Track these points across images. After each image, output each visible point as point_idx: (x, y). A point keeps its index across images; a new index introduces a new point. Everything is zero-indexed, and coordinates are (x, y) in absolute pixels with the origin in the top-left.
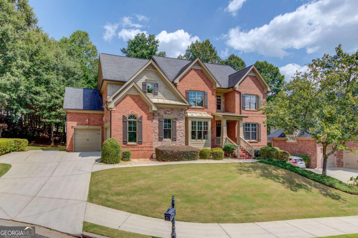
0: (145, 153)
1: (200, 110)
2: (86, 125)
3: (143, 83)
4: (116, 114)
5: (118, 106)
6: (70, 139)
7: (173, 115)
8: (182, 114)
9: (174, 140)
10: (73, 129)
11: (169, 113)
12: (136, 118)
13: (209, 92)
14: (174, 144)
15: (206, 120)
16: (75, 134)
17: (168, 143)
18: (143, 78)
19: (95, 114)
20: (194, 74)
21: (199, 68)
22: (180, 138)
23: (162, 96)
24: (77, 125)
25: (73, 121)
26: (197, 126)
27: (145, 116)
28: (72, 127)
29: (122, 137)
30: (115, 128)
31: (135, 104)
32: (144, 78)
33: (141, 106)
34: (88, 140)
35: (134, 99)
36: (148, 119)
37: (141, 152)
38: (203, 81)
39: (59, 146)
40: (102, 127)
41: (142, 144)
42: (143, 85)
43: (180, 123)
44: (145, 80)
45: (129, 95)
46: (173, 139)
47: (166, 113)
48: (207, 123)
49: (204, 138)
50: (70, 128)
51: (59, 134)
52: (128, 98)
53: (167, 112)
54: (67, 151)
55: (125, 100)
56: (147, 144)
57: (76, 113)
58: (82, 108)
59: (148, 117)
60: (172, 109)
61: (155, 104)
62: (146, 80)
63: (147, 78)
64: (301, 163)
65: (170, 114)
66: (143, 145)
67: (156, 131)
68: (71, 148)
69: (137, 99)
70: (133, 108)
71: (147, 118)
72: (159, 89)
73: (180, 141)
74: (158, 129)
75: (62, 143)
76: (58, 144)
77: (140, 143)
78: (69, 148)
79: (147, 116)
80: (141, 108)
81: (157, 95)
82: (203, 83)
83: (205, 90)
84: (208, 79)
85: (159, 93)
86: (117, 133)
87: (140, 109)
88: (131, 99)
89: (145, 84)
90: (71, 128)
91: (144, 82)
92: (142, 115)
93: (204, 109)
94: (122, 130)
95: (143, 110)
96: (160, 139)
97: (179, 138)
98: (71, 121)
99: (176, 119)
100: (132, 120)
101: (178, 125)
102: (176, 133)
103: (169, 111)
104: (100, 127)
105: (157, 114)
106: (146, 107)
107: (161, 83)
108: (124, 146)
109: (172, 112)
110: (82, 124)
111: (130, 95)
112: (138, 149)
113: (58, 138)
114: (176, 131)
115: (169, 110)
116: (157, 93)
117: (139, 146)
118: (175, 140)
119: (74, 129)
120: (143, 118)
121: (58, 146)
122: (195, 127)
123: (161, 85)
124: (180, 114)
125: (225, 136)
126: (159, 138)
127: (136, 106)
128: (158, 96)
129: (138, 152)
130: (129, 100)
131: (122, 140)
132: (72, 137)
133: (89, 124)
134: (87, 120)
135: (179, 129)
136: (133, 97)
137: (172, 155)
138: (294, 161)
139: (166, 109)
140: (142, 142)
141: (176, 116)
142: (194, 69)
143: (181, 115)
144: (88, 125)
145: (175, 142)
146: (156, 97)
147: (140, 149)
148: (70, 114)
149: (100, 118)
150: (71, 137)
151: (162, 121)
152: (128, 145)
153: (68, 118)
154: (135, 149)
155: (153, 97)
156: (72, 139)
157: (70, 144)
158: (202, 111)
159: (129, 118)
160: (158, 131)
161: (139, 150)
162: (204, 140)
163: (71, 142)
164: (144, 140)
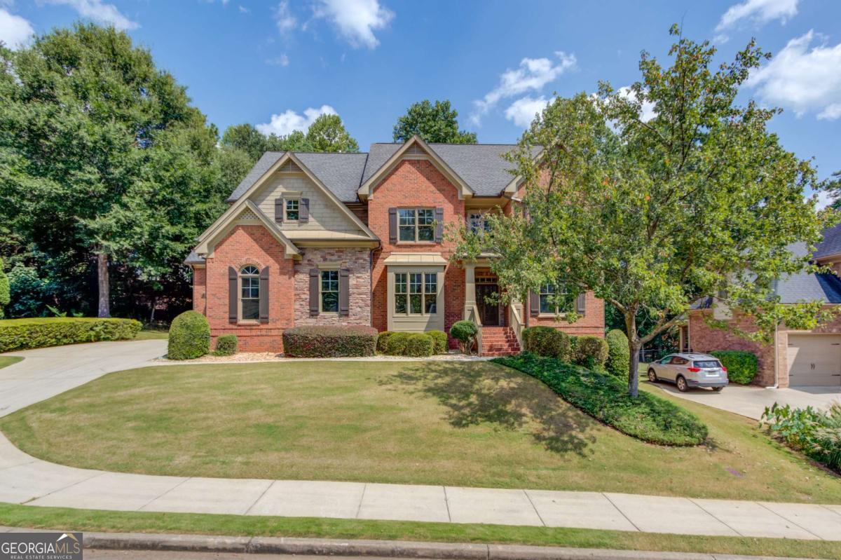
0: (274, 341)
1: (424, 248)
3: (276, 200)
4: (215, 264)
5: (219, 249)
7: (339, 262)
8: (361, 259)
9: (345, 314)
11: (333, 258)
12: (257, 272)
13: (448, 208)
14: (344, 324)
15: (431, 271)
17: (330, 320)
18: (277, 189)
20: (409, 172)
21: (422, 157)
22: (359, 309)
23: (317, 224)
26: (409, 283)
27: (275, 267)
29: (227, 309)
30: (213, 293)
31: (254, 243)
32: (279, 191)
33: (266, 247)
35: (251, 235)
36: (282, 273)
37: (267, 339)
38: (431, 185)
41: (268, 323)
42: (276, 205)
43: (358, 277)
44: (280, 194)
45: (243, 227)
46: (342, 313)
47: (325, 260)
48: (434, 276)
49: (427, 311)
52: (240, 232)
53: (328, 257)
55: (233, 236)
56: (278, 323)
59: (280, 269)
60: (340, 251)
61: (292, 240)
62: (283, 194)
63: (284, 190)
64: (710, 372)
65: (335, 261)
66: (270, 326)
67: (303, 296)
69: (258, 234)
70: (249, 252)
71: (278, 271)
72: (311, 211)
73: (358, 317)
74: (308, 292)
77: (265, 320)
79: (278, 267)
80: (266, 251)
81: (306, 222)
82: (433, 188)
83: (436, 204)
84: (444, 179)
85: (311, 219)
86: (218, 301)
87: (263, 253)
88: (245, 234)
89: (279, 202)
91: (278, 197)
92: (268, 264)
93: (434, 246)
94: (227, 295)
95: (271, 255)
96: (313, 313)
97: (354, 309)
98: (201, 284)
99: (348, 270)
100: (250, 275)
101: (352, 281)
102: (348, 300)
103: (333, 255)
105: (306, 262)
106: (278, 249)
107: (315, 198)
108: (232, 326)
109: (339, 257)
111: (245, 228)
112: (259, 333)
114: (348, 295)
115: (332, 251)
116: (307, 218)
117: (262, 327)
118: (347, 315)
120: (271, 270)
122: (405, 287)
123: (316, 201)
124: (358, 259)
125: (469, 304)
126: (311, 311)
127: (257, 247)
128: (309, 224)
129: (261, 338)
130: (241, 236)
131: (227, 315)
135: (355, 291)
136: (250, 230)
137: (305, 344)
138: (693, 366)
139: (327, 251)
140: (267, 318)
141: (348, 265)
142: (409, 161)
143: (361, 261)
145: (345, 318)
146: (304, 226)
147: (264, 333)
151: (317, 276)
152: (239, 326)
153: (195, 280)
154: (254, 333)
155: (297, 228)
158: (430, 251)
159: (243, 272)
160: (308, 297)
161: (262, 336)
162: (428, 315)
164: (272, 315)
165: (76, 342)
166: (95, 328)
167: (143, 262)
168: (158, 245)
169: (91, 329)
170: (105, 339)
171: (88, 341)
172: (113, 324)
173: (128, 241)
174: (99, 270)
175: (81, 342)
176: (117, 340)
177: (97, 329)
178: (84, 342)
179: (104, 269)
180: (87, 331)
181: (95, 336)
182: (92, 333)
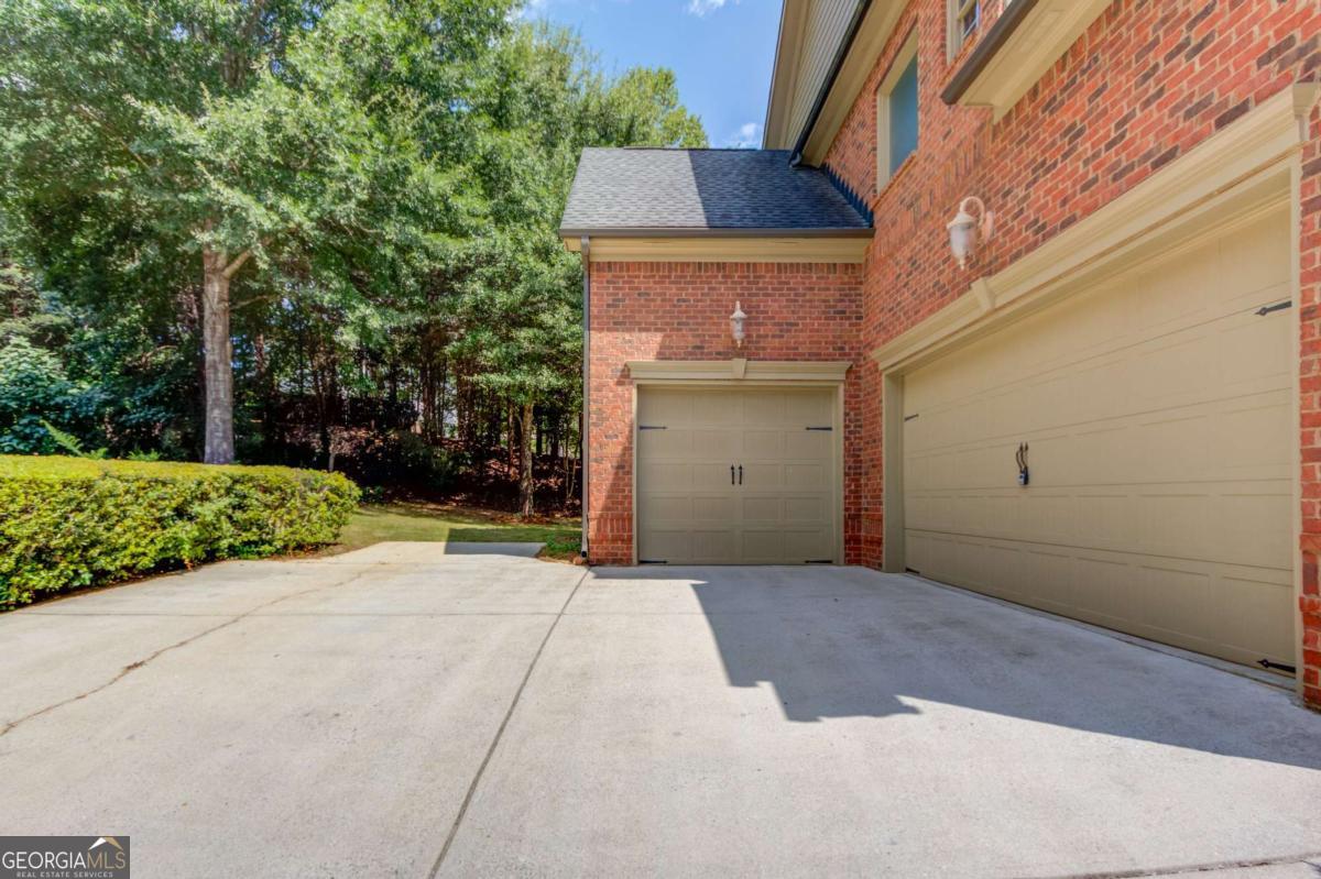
2: (730, 353)
6: (608, 466)
10: (634, 391)
16: (641, 428)
19: (795, 267)
24: (661, 356)
25: (629, 330)
28: (625, 376)
34: (737, 474)
39: (558, 516)
40: (849, 371)
50: (611, 383)
51: (561, 466)
54: (589, 564)
57: (654, 267)
58: (698, 219)
68: (614, 540)
75: (573, 504)
76: (557, 509)
78: (600, 540)
90: (619, 383)
98: (617, 325)
104: (834, 372)
110: (698, 352)
113: (556, 484)
119: (639, 387)
121: (553, 515)
132: (627, 449)
133: (747, 351)
134: (739, 314)
144: (740, 355)
148: (609, 275)
149: (833, 295)
150: (619, 450)
153: (594, 310)
156: (622, 468)
157: (606, 508)
163: (617, 490)
165: (101, 580)
166: (196, 508)
167: (345, 293)
168: (391, 231)
169: (180, 513)
170: (234, 552)
171: (168, 565)
172: (266, 490)
173: (304, 207)
174: (207, 333)
175: (134, 574)
176: (281, 553)
177: (207, 511)
178: (148, 573)
179: (220, 328)
180: (161, 522)
181: (196, 542)
182: (185, 531)
